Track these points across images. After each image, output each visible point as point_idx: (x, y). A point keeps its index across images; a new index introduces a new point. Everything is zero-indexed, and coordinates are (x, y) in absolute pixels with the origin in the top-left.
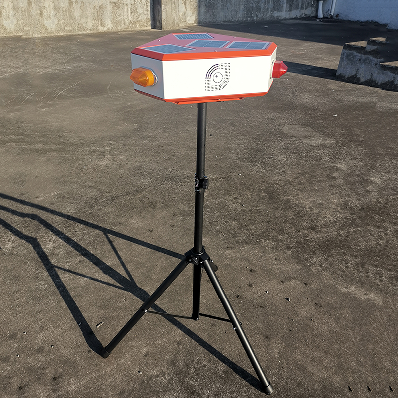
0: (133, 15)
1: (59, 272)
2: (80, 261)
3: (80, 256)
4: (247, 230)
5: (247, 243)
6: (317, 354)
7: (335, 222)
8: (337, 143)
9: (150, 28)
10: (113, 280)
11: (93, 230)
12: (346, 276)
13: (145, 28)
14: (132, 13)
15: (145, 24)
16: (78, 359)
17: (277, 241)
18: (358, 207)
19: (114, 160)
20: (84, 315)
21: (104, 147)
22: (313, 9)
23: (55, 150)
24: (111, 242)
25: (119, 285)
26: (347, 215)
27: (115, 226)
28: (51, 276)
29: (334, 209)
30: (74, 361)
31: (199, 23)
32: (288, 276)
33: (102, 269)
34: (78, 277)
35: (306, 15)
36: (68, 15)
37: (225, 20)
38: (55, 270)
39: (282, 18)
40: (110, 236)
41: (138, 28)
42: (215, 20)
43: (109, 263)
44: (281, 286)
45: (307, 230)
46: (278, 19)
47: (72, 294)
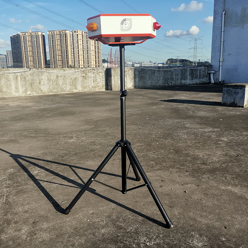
0: (94, 82)
1: (41, 182)
2: (53, 178)
3: (54, 176)
4: (161, 165)
5: (160, 170)
6: (204, 214)
7: (219, 161)
8: (221, 130)
9: (105, 90)
10: (74, 185)
11: (63, 166)
12: (226, 182)
13: (102, 90)
14: (94, 81)
15: (102, 88)
16: (49, 215)
17: (180, 169)
18: (235, 155)
19: (78, 139)
20: (54, 198)
21: (72, 135)
22: (207, 78)
23: (43, 136)
24: (73, 170)
25: (77, 187)
26: (227, 158)
27: (77, 164)
28: (35, 183)
29: (218, 156)
30: (47, 216)
31: (135, 87)
32: (186, 182)
33: (67, 181)
34: (52, 184)
35: (203, 82)
36: (55, 83)
37: (151, 85)
38: (38, 181)
39: (188, 84)
40: (73, 168)
41: (97, 90)
42: (145, 85)
43: (72, 178)
44: (182, 187)
45: (200, 164)
46: (185, 84)
47: (48, 190)
